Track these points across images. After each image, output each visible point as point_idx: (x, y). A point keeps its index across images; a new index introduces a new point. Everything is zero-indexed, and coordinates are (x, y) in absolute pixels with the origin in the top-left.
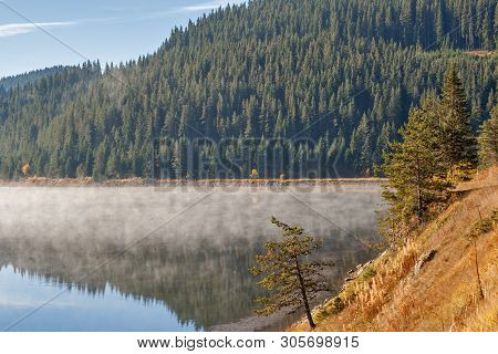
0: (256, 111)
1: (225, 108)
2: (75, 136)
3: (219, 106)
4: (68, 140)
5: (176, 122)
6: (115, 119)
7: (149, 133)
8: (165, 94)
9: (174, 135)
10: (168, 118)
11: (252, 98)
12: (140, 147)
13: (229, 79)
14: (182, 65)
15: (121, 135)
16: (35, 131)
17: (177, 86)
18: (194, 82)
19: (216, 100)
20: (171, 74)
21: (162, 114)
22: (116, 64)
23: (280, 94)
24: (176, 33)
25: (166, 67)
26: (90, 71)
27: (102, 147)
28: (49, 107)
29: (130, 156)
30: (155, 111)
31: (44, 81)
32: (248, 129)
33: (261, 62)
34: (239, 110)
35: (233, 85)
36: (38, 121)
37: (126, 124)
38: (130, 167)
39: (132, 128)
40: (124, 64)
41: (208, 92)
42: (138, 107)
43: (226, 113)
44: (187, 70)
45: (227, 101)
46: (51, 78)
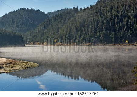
0: (128, 22)
3: (116, 20)
4: (69, 31)
5: (102, 25)
6: (83, 25)
7: (93, 29)
8: (99, 17)
9: (101, 30)
10: (100, 25)
11: (126, 18)
12: (91, 34)
13: (119, 12)
15: (85, 30)
16: (58, 29)
17: (102, 14)
18: (108, 13)
19: (115, 18)
20: (100, 10)
21: (98, 23)
22: (83, 8)
23: (135, 16)
26: (75, 10)
27: (79, 34)
28: (63, 22)
29: (88, 37)
30: (96, 22)
31: (61, 13)
32: (125, 28)
33: (129, 6)
34: (122, 21)
35: (120, 14)
36: (59, 26)
37: (86, 27)
40: (86, 8)
41: (112, 16)
43: (118, 23)
44: (106, 9)
45: (118, 19)
46: (63, 13)
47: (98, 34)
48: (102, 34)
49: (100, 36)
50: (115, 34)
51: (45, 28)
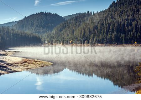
0: (136, 25)
1: (127, 24)
2: (85, 32)
3: (126, 24)
4: (83, 33)
5: (113, 28)
6: (96, 27)
7: (105, 32)
8: (110, 20)
9: (112, 32)
10: (111, 27)
11: (135, 21)
12: (103, 35)
13: (128, 16)
14: (115, 12)
15: (97, 32)
16: (73, 31)
17: (113, 18)
18: (118, 17)
19: (125, 22)
20: (112, 14)
21: (109, 26)
22: (96, 12)
24: (113, 3)
25: (110, 13)
26: (89, 14)
27: (92, 35)
28: (77, 24)
29: (100, 38)
30: (107, 25)
31: (76, 17)
32: (134, 30)
34: (131, 24)
35: (130, 18)
36: (74, 28)
37: (99, 29)
38: (100, 41)
39: (101, 30)
40: (98, 12)
41: (122, 20)
42: (102, 24)
43: (128, 26)
44: (116, 14)
45: (128, 22)
46: (78, 16)
47: (110, 36)
48: (113, 36)
49: (111, 37)
50: (125, 36)
51: (61, 30)
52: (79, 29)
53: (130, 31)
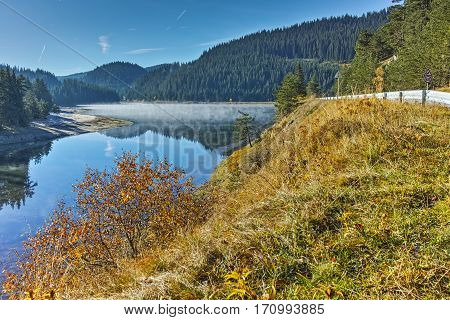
0: (231, 79)
1: (221, 78)
2: (171, 87)
3: (219, 77)
4: (169, 88)
5: (205, 82)
6: (184, 81)
7: (196, 86)
8: (201, 73)
9: (204, 87)
10: (202, 81)
11: (230, 75)
12: (193, 91)
13: (222, 68)
15: (186, 87)
16: (158, 85)
17: (205, 70)
18: (211, 69)
19: (218, 75)
20: (203, 66)
21: (200, 80)
22: (185, 63)
23: (239, 73)
24: (205, 53)
25: (202, 64)
26: (176, 65)
27: (180, 91)
28: (162, 77)
29: (189, 94)
30: (198, 79)
31: (160, 68)
32: (229, 85)
33: (234, 62)
34: (226, 78)
35: (224, 70)
36: (159, 82)
37: (188, 83)
38: (189, 98)
39: (190, 84)
40: (187, 63)
41: (215, 72)
42: (192, 77)
43: (222, 80)
45: (222, 75)
47: (201, 91)
48: (205, 91)
49: (203, 93)
50: (219, 92)
51: (142, 84)
52: (165, 82)
53: (224, 86)
